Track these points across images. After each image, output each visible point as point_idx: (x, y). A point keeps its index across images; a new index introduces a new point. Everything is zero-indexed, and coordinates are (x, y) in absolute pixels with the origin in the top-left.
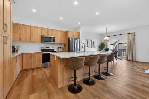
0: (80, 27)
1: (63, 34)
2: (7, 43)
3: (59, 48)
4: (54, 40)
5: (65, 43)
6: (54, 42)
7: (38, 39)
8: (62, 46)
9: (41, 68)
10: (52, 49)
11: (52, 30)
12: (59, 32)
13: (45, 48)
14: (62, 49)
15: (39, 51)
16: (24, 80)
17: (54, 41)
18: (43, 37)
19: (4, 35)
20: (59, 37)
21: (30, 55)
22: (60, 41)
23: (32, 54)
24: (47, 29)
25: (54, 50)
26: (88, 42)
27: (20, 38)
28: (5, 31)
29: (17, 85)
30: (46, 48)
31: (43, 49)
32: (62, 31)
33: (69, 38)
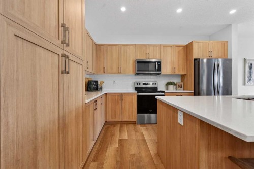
0: (230, 25)
1: (179, 52)
2: (68, 73)
3: (168, 84)
4: (159, 66)
5: (183, 73)
6: (158, 72)
7: (130, 67)
8: (177, 80)
9: (134, 123)
10: (154, 86)
11: (154, 46)
12: (169, 49)
13: (142, 84)
14: (175, 86)
15: (132, 90)
16: (106, 150)
17: (159, 69)
18: (138, 62)
19: (61, 52)
20: (169, 59)
21: (117, 97)
22: (173, 69)
23: (120, 96)
24: (145, 46)
25: (159, 89)
26: (251, 67)
27: (104, 68)
28: (63, 42)
29: (94, 161)
30: (144, 84)
31: (139, 86)
32: (177, 46)
33: (195, 60)
